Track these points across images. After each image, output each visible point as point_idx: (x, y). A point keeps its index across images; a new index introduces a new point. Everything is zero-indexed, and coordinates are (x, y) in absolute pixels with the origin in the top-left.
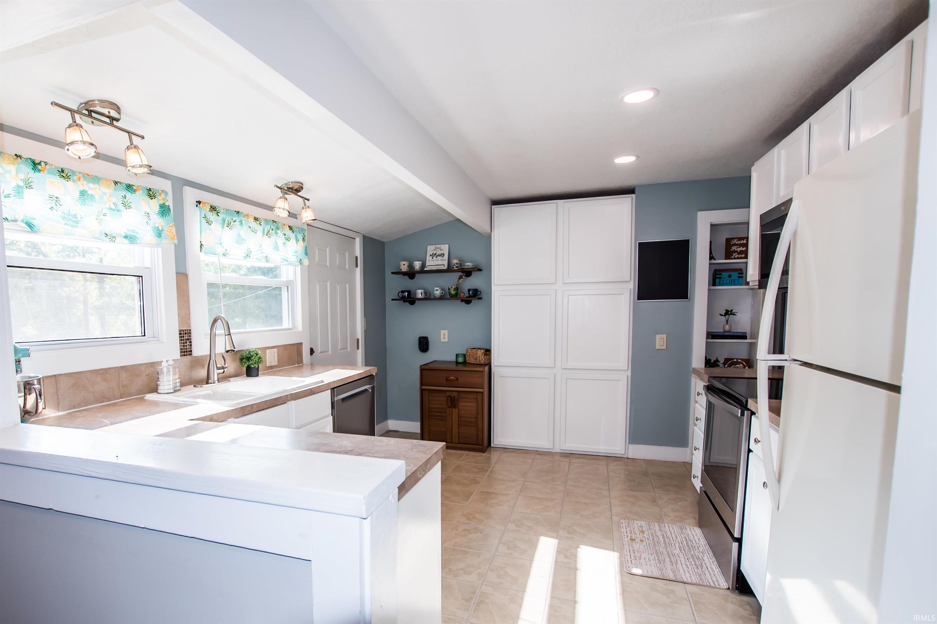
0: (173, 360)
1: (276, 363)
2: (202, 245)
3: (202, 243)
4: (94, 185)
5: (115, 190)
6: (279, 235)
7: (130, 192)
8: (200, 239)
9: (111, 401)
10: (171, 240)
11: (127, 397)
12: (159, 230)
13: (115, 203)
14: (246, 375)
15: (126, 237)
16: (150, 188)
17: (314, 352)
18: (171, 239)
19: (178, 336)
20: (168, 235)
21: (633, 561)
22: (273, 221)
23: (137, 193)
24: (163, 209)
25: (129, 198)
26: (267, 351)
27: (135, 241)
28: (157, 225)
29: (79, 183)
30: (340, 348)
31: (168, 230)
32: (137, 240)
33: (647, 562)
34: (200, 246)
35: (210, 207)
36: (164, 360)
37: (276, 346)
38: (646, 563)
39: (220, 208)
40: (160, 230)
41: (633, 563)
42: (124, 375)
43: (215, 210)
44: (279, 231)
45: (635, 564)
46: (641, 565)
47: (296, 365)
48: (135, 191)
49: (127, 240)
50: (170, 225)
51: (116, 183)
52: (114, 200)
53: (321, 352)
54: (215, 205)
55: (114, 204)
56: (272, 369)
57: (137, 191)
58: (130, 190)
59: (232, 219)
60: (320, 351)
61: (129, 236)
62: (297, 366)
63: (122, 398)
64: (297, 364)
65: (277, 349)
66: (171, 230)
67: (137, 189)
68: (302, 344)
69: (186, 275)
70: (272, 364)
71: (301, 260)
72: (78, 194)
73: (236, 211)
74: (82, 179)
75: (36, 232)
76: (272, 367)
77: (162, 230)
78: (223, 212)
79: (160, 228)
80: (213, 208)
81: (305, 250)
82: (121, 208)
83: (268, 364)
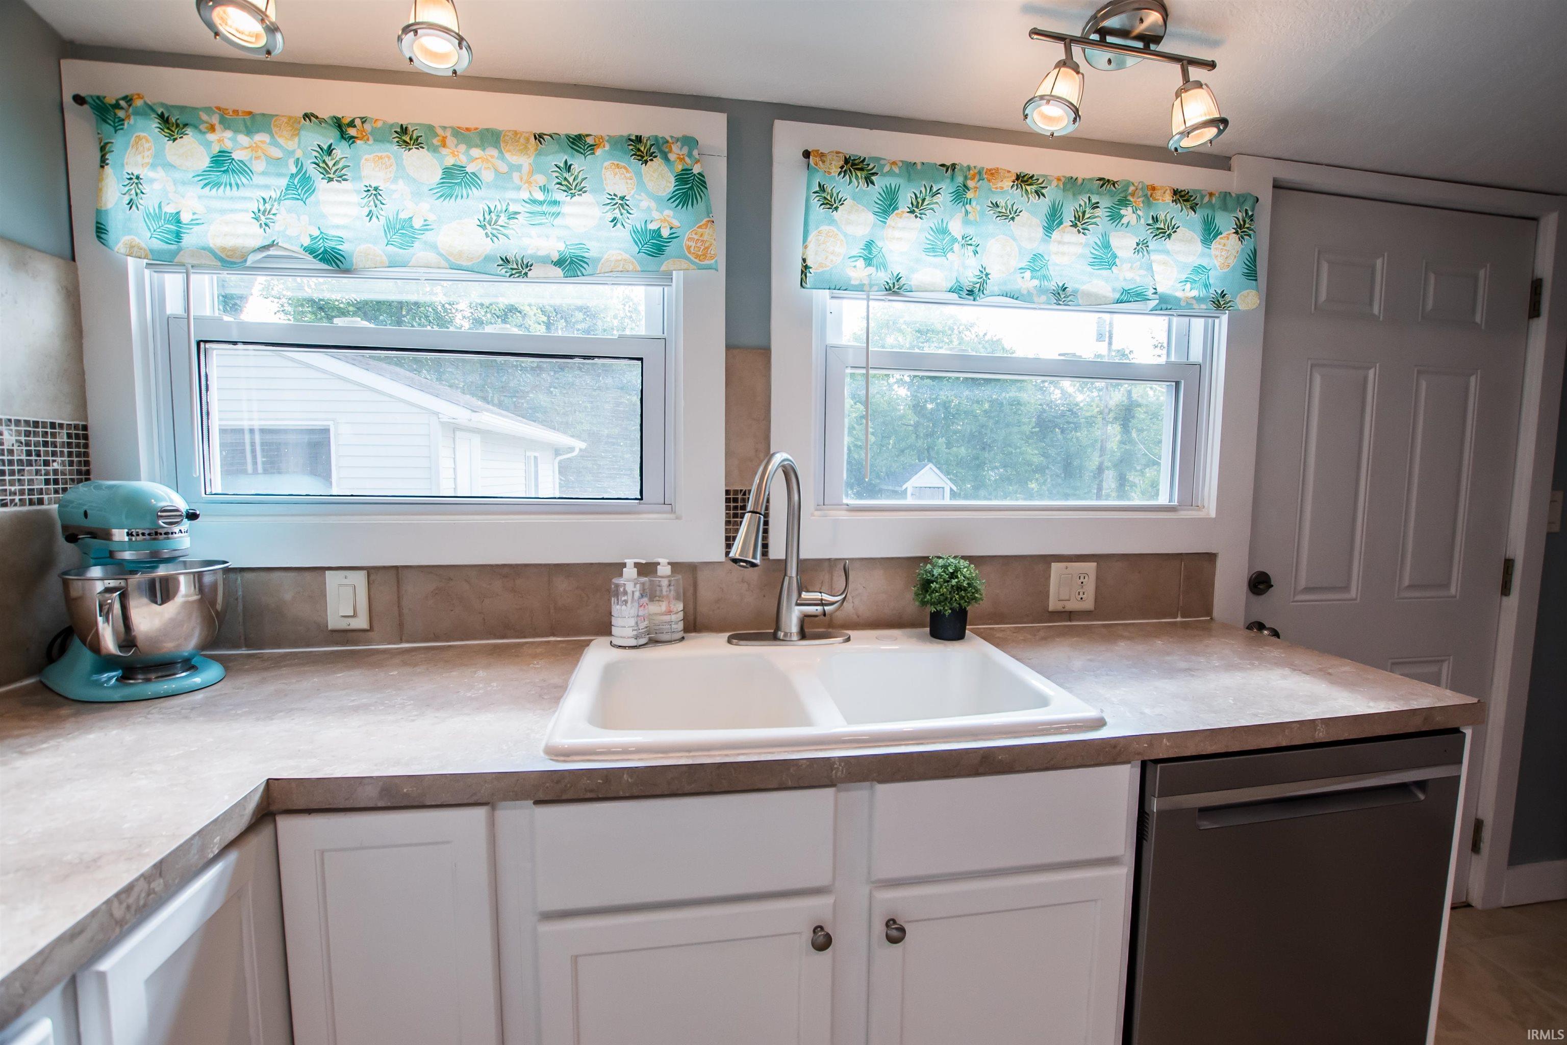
0: (669, 563)
1: (1088, 604)
2: (806, 267)
3: (809, 263)
4: (484, 150)
5: (539, 154)
6: (1124, 220)
7: (582, 153)
8: (803, 254)
9: (525, 637)
10: (697, 261)
11: (568, 635)
12: (662, 237)
13: (545, 186)
14: (928, 629)
15: (559, 263)
16: (637, 136)
17: (1272, 586)
18: (697, 256)
19: (723, 504)
20: (689, 248)
22: (1100, 179)
23: (599, 152)
24: (688, 186)
25: (581, 169)
26: (1054, 566)
27: (579, 269)
28: (652, 226)
29: (444, 151)
30: (1406, 583)
31: (694, 236)
32: (585, 265)
34: (802, 272)
35: (842, 163)
36: (630, 562)
37: (1093, 556)
39: (882, 162)
40: (665, 236)
42: (562, 585)
43: (862, 169)
44: (1130, 209)
47: (1177, 617)
48: (592, 148)
49: (560, 270)
50: (701, 224)
51: (539, 137)
52: (541, 179)
53: (1307, 590)
54: (863, 156)
55: (544, 189)
56: (1068, 620)
57: (598, 147)
58: (581, 148)
59: (931, 190)
60: (1303, 583)
61: (569, 260)
62: (1182, 622)
63: (554, 635)
64: (1183, 617)
65: (1095, 564)
66: (701, 235)
67: (597, 142)
68: (1211, 557)
69: (765, 352)
70: (1073, 605)
71: (1223, 295)
72: (437, 176)
73: (943, 165)
74: (451, 141)
75: (347, 271)
76: (1070, 615)
77: (672, 237)
78: (890, 173)
79: (665, 233)
80: (853, 165)
81: (1249, 264)
82: (560, 196)
83: (1053, 604)
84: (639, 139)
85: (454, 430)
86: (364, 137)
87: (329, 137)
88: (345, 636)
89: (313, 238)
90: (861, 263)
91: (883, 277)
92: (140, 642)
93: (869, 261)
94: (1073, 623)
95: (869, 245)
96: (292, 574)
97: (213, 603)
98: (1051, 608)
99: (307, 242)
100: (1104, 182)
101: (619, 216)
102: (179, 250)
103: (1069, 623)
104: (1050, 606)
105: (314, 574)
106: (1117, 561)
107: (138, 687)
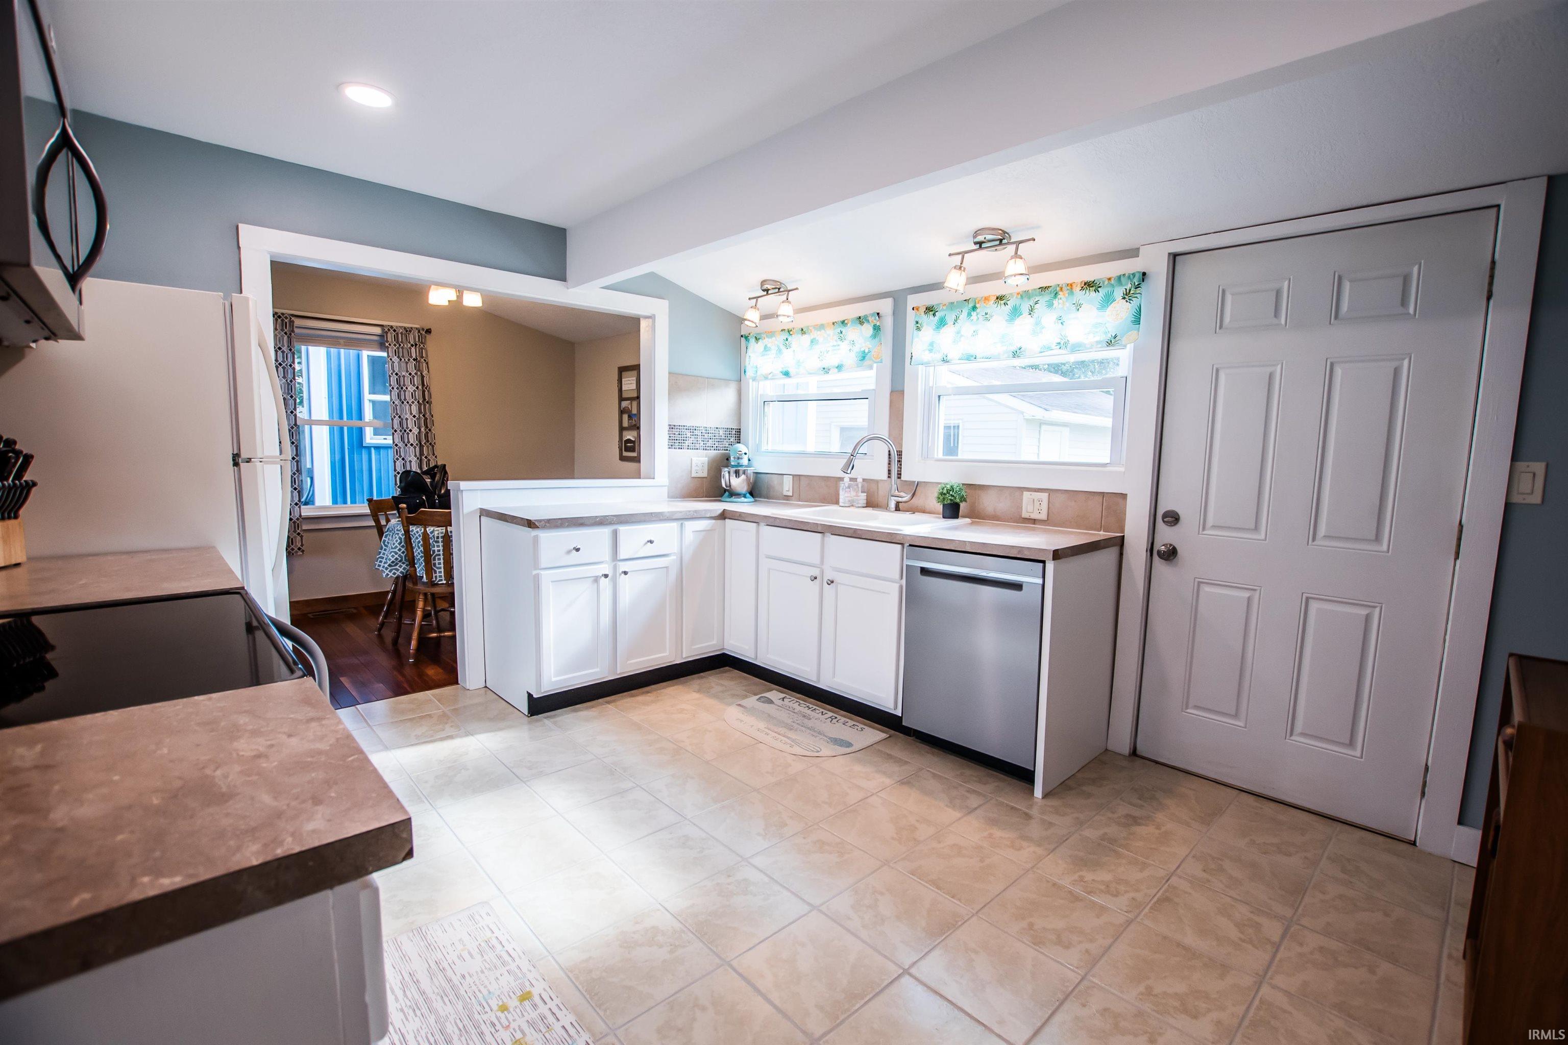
1: (1044, 516)
2: (912, 356)
3: (914, 354)
4: (820, 331)
5: (834, 329)
6: (1055, 306)
7: (845, 326)
8: (912, 351)
10: (875, 360)
12: (865, 353)
15: (837, 367)
17: (1180, 521)
18: (876, 358)
20: (873, 355)
21: (489, 934)
22: (1041, 287)
23: (849, 325)
24: (877, 330)
25: (844, 332)
26: (1025, 493)
27: (841, 369)
28: (862, 349)
31: (876, 350)
33: (463, 950)
34: (911, 359)
35: (925, 309)
37: (1047, 489)
38: (464, 945)
39: (939, 306)
41: (486, 928)
43: (932, 311)
44: (1059, 300)
45: (482, 928)
46: (470, 936)
47: (1101, 531)
48: (847, 324)
49: (837, 370)
51: (835, 323)
52: (834, 338)
53: (1218, 527)
54: (933, 304)
55: (835, 342)
56: (1034, 524)
57: (849, 323)
58: (844, 324)
59: (960, 313)
60: (1211, 523)
64: (1104, 531)
65: (1048, 494)
66: (882, 348)
67: (849, 321)
68: (1124, 496)
69: (902, 392)
70: (1035, 516)
71: (1115, 337)
72: (809, 342)
73: (965, 300)
74: (813, 330)
75: (790, 377)
76: (1034, 521)
77: (869, 352)
78: (943, 310)
79: (866, 351)
80: (929, 309)
81: (1136, 315)
82: (840, 343)
83: (1025, 515)
84: (860, 317)
85: (1040, 425)
86: (794, 334)
87: (785, 335)
88: (787, 498)
89: (782, 368)
90: (927, 352)
91: (939, 356)
92: (732, 487)
93: (931, 351)
94: (1036, 526)
95: (932, 344)
96: (776, 476)
97: (750, 480)
98: (1023, 516)
99: (781, 370)
100: (1043, 289)
101: (852, 348)
102: (756, 377)
103: (1034, 526)
104: (1023, 513)
105: (781, 476)
106: (1062, 493)
107: (733, 499)
